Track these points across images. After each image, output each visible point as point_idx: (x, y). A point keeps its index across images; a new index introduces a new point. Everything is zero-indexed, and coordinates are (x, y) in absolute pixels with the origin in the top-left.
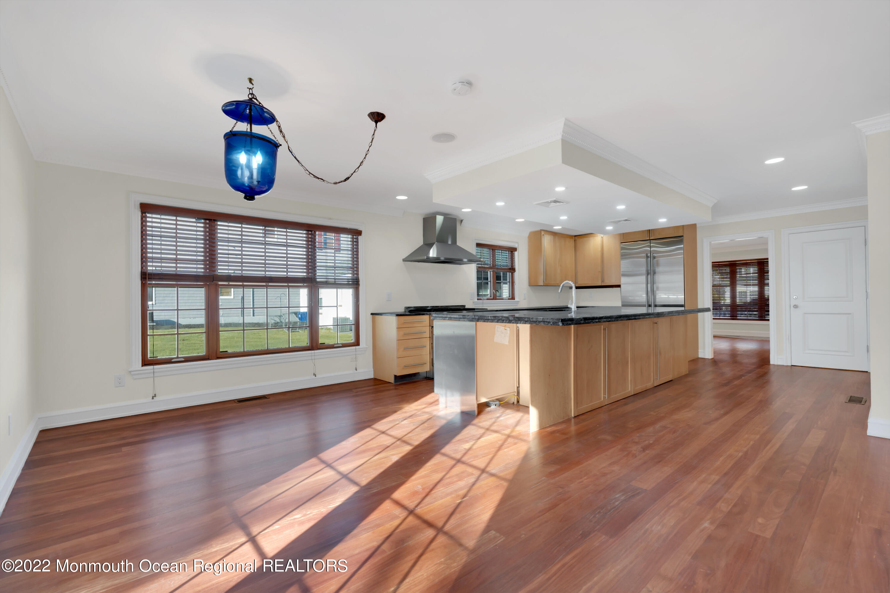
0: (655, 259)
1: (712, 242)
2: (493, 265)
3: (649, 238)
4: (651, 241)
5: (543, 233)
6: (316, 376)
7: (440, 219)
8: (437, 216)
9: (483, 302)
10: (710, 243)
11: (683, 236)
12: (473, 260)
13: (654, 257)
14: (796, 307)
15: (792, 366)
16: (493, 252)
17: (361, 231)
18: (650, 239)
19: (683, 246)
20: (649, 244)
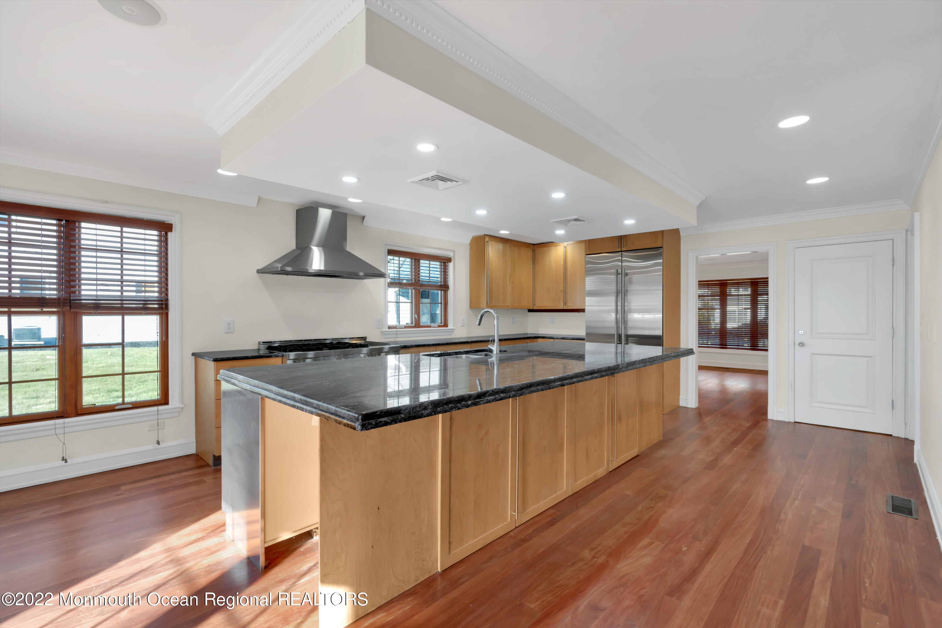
0: (627, 277)
1: (699, 257)
2: (415, 280)
3: (620, 249)
4: (623, 252)
5: (487, 239)
6: (66, 462)
7: (325, 214)
8: (319, 208)
9: (397, 331)
10: (697, 257)
11: (662, 247)
12: (368, 273)
13: (626, 274)
14: (802, 344)
15: (796, 424)
16: (415, 263)
17: (171, 225)
18: (622, 250)
19: (662, 261)
20: (621, 258)
